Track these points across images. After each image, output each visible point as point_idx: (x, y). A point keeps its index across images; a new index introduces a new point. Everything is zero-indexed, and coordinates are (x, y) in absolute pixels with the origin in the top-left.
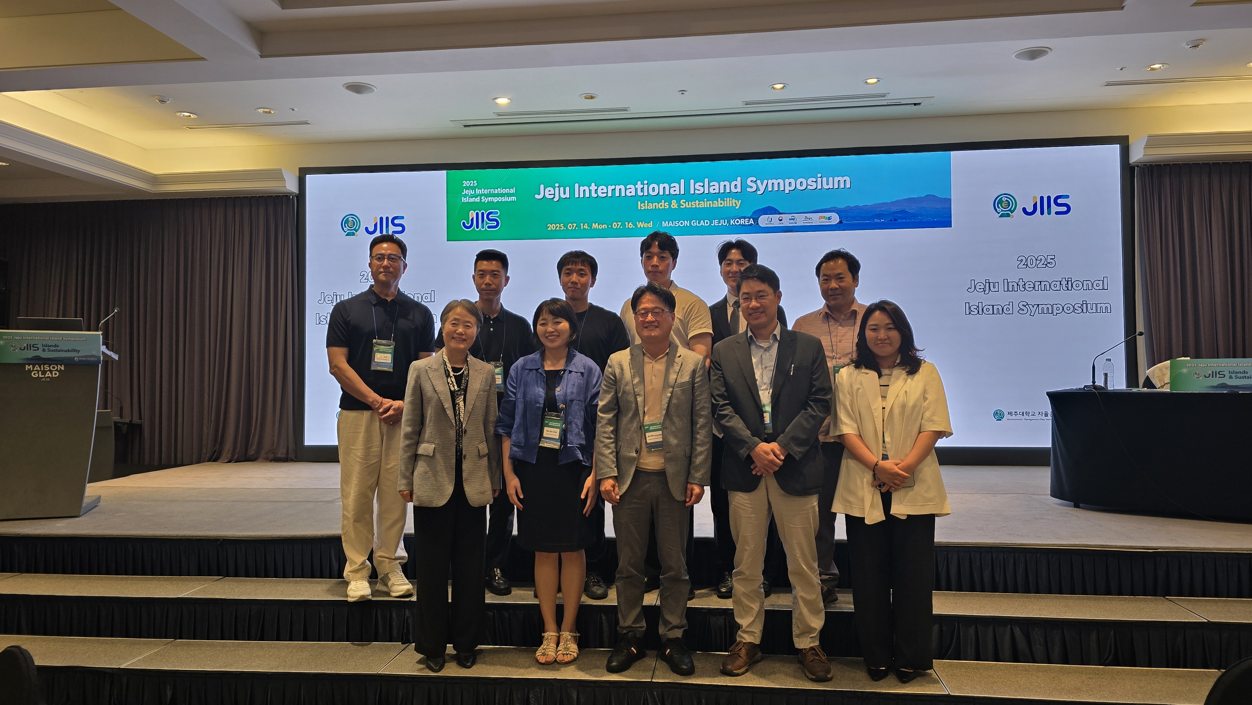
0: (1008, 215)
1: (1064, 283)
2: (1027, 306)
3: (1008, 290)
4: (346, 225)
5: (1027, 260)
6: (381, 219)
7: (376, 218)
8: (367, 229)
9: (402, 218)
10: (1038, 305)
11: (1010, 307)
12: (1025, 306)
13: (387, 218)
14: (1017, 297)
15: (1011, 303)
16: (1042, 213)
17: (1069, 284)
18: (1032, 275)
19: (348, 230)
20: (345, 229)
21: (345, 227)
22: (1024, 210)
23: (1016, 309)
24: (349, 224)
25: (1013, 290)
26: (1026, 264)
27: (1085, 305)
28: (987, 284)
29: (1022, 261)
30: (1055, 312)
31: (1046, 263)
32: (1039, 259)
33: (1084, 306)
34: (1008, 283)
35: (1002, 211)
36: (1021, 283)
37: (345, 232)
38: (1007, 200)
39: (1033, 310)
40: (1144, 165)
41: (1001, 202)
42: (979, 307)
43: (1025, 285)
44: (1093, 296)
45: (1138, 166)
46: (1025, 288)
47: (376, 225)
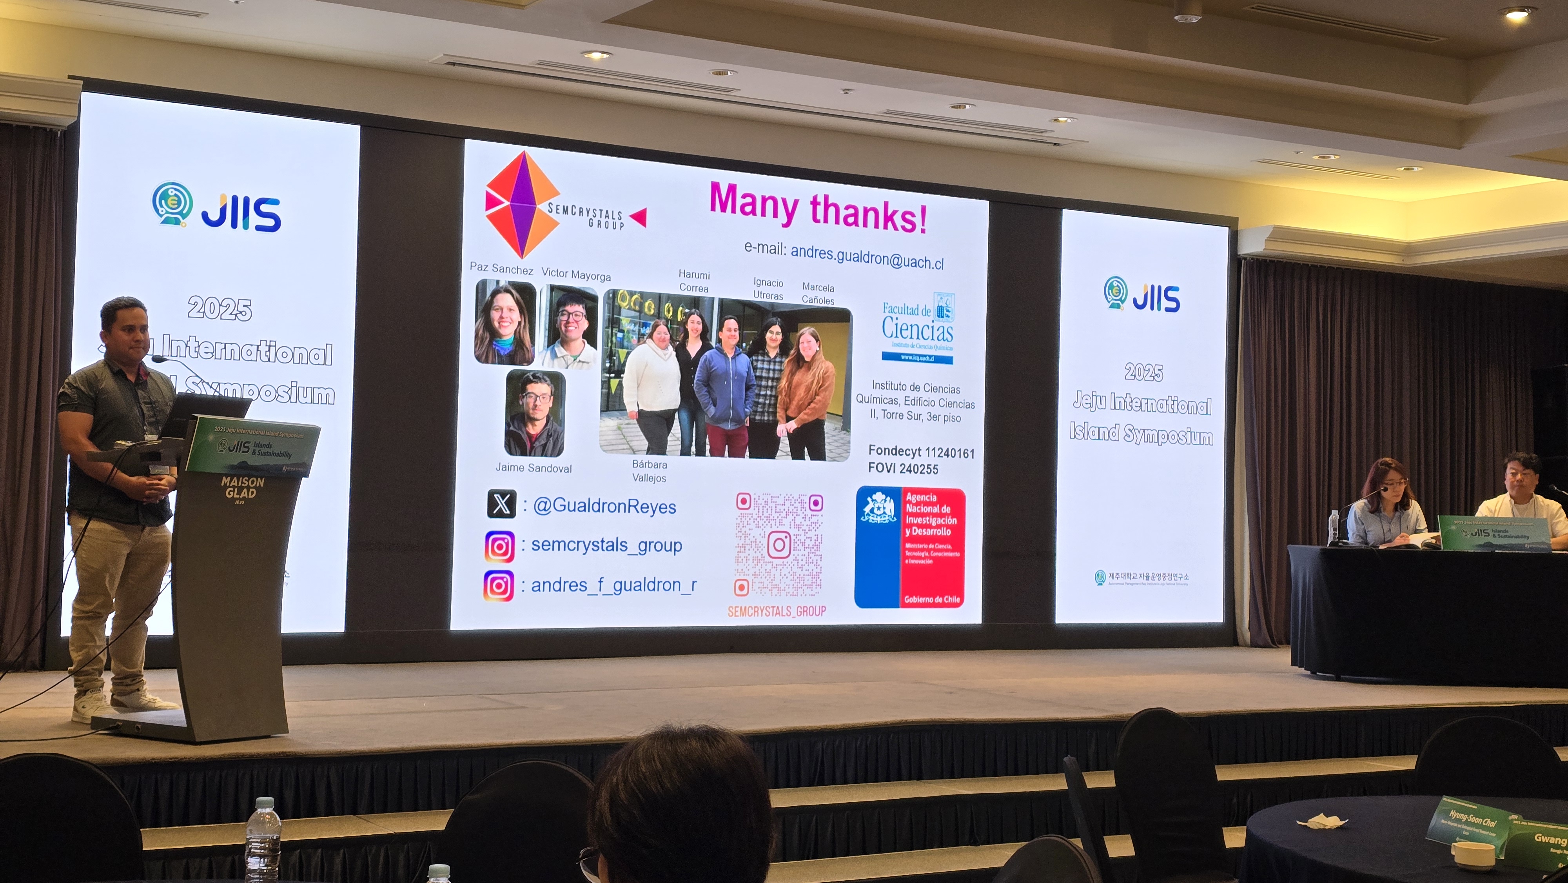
0: (1118, 307)
1: (1170, 402)
2: (1133, 431)
3: (1115, 409)
4: (163, 202)
5: (1135, 369)
6: (235, 200)
7: (223, 197)
8: (205, 216)
9: (276, 202)
10: (1144, 430)
11: (1116, 431)
12: (1131, 431)
13: (246, 201)
14: (1124, 418)
15: (1117, 426)
16: (1152, 308)
17: (1173, 405)
18: (1141, 389)
19: (167, 212)
20: (160, 209)
21: (161, 206)
22: (1135, 300)
23: (1123, 434)
24: (170, 202)
25: (1120, 409)
26: (1134, 374)
27: (1189, 433)
28: (1094, 397)
29: (1129, 369)
30: (1161, 440)
31: (1153, 375)
32: (1147, 369)
33: (1189, 437)
34: (1116, 398)
35: (1113, 299)
36: (1128, 400)
37: (161, 216)
38: (1118, 286)
39: (1139, 436)
40: (1252, 259)
41: (1111, 287)
42: (1084, 428)
43: (1132, 402)
44: (1196, 423)
45: (1245, 259)
46: (1131, 406)
47: (223, 211)
